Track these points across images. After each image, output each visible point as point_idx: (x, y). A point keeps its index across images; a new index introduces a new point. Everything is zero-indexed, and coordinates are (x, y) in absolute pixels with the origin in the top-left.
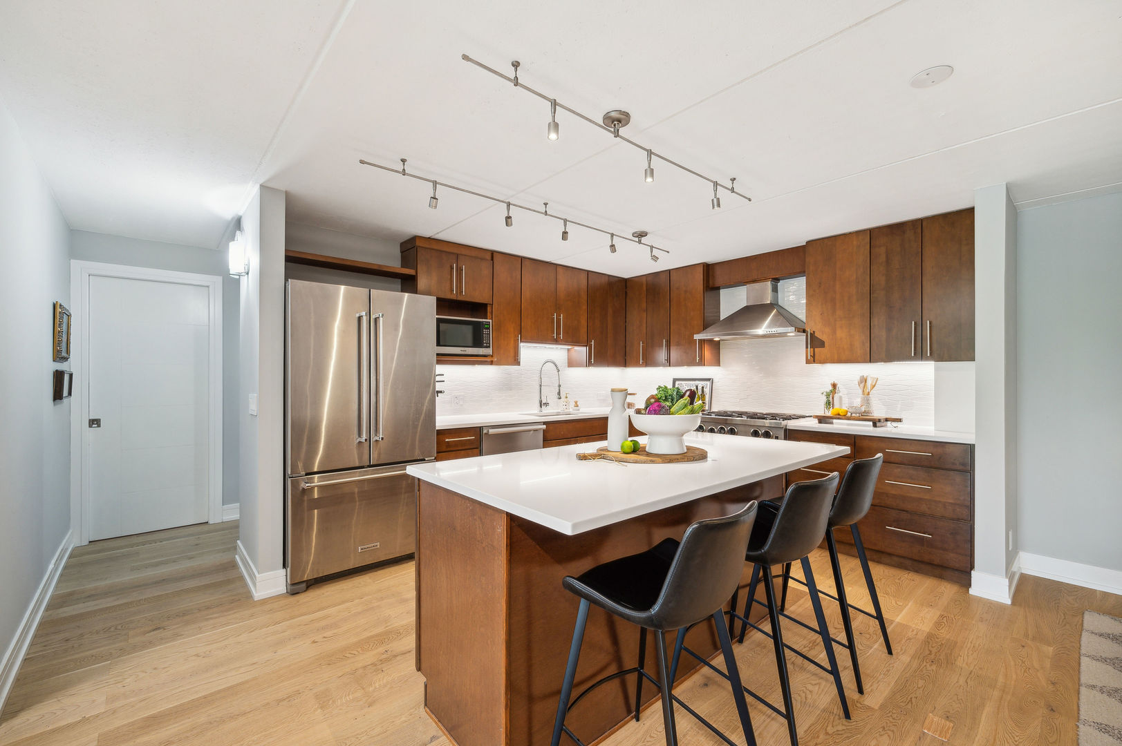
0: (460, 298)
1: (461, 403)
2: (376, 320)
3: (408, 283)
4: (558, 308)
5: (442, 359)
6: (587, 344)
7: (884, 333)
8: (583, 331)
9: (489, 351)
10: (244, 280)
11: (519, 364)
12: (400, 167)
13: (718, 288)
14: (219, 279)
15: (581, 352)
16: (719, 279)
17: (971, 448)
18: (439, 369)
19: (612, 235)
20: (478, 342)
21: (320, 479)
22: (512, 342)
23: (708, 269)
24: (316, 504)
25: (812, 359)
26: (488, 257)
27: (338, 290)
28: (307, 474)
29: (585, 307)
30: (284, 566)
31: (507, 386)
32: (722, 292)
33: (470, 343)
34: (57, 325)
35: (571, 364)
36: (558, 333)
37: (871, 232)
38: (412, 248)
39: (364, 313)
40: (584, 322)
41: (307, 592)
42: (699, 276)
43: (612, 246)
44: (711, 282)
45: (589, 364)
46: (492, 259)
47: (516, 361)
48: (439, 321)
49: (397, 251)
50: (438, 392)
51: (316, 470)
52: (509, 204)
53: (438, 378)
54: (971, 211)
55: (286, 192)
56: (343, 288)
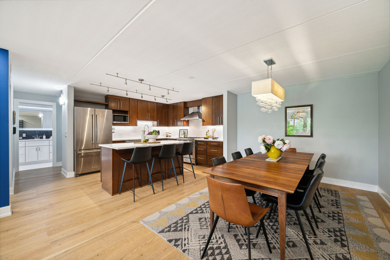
0: (120, 110)
1: (122, 135)
2: (97, 115)
3: (107, 107)
4: (148, 112)
5: (114, 124)
6: (157, 121)
7: (214, 119)
8: (156, 117)
9: (128, 123)
10: (63, 107)
11: (137, 126)
12: (100, 85)
13: (188, 108)
14: (55, 104)
15: (155, 123)
16: (188, 105)
17: (223, 142)
18: (113, 127)
19: (155, 96)
20: (125, 120)
21: (84, 151)
22: (135, 120)
23: (185, 103)
24: (82, 157)
25: (203, 125)
26: (128, 100)
27: (88, 109)
28: (79, 150)
29: (156, 111)
30: (74, 171)
31: (135, 131)
32: (190, 108)
33: (123, 121)
34: (14, 116)
35: (153, 126)
36: (148, 118)
37: (212, 97)
38: (108, 98)
39: (93, 114)
40: (156, 115)
41: (80, 177)
42: (183, 105)
43: (155, 99)
44: (186, 106)
45: (157, 126)
46: (129, 100)
47: (136, 125)
48: (114, 116)
49: (104, 98)
50: (113, 132)
51: (82, 149)
52: (127, 91)
53: (113, 129)
54: (222, 95)
55: (74, 87)
56: (89, 109)
